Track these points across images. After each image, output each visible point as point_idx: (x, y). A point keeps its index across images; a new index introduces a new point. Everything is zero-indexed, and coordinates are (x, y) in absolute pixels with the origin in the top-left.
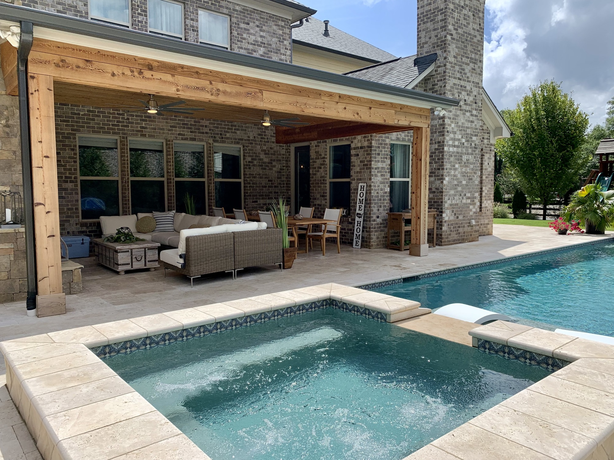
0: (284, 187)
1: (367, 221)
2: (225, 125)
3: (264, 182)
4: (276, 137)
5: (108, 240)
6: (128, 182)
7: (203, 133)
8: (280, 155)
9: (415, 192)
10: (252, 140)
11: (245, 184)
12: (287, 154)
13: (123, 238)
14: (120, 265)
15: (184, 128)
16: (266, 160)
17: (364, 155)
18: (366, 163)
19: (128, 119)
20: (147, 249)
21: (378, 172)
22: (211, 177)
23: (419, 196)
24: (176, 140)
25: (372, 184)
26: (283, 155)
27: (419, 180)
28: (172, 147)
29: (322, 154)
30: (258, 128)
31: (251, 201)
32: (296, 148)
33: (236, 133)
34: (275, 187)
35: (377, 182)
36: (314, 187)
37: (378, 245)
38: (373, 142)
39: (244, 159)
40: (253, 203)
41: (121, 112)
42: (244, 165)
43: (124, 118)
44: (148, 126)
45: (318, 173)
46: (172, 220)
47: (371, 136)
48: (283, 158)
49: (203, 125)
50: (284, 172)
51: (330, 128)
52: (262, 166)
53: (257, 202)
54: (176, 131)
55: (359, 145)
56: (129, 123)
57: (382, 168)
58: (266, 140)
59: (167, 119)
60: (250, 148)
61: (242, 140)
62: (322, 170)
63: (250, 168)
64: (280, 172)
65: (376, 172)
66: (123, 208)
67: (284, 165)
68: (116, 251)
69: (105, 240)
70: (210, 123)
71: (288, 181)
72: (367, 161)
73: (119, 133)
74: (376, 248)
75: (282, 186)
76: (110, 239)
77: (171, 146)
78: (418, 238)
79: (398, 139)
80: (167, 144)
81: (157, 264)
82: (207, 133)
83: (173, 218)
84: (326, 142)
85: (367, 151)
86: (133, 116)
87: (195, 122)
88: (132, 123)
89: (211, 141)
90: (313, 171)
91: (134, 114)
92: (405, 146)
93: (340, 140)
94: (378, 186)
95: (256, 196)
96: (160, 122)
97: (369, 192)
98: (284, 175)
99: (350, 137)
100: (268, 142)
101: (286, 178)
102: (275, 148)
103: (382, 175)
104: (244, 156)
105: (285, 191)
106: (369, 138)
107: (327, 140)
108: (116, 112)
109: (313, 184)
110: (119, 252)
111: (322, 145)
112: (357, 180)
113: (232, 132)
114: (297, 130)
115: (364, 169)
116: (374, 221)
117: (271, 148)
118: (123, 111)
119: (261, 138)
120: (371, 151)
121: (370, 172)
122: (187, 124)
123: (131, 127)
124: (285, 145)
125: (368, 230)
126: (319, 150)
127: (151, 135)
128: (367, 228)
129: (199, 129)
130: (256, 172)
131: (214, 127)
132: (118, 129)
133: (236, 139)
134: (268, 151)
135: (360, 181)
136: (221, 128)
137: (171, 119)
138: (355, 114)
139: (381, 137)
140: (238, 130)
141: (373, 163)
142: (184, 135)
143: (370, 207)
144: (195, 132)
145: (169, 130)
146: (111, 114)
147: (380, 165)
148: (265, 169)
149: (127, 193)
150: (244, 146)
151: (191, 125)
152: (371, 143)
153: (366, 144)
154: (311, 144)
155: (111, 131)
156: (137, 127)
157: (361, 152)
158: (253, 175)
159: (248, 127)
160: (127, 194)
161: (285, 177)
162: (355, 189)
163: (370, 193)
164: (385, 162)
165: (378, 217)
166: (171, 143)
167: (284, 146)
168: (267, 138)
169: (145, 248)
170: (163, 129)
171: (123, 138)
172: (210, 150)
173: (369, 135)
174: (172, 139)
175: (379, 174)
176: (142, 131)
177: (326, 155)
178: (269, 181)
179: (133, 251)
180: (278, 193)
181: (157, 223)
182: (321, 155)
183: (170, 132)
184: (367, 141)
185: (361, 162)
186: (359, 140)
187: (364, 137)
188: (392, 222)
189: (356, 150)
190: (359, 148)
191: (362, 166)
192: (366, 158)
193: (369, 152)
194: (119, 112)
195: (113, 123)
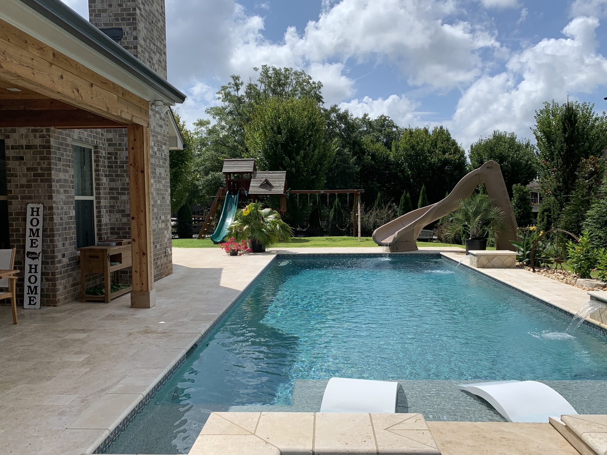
1: (48, 263)
9: (136, 217)
17: (34, 159)
18: (39, 171)
21: (61, 186)
23: (143, 223)
25: (54, 205)
27: (142, 199)
35: (60, 202)
37: (66, 298)
38: (52, 140)
47: (48, 131)
55: (24, 142)
57: (66, 181)
65: (58, 187)
72: (42, 169)
74: (64, 304)
78: (144, 282)
79: (80, 139)
85: (41, 153)
92: (84, 149)
94: (62, 208)
97: (49, 216)
99: (3, 128)
103: (65, 192)
106: (45, 133)
112: (22, 198)
115: (36, 181)
116: (60, 262)
120: (49, 153)
121: (50, 186)
125: (50, 277)
128: (48, 274)
135: (29, 201)
138: (74, 90)
139: (61, 133)
141: (53, 172)
143: (52, 241)
147: (62, 176)
152: (48, 141)
153: (37, 142)
157: (28, 155)
162: (18, 214)
163: (52, 219)
164: (67, 172)
165: (64, 256)
173: (44, 128)
175: (62, 190)
184: (40, 137)
185: (28, 169)
186: (22, 135)
187: (33, 131)
188: (89, 261)
189: (18, 150)
190: (24, 147)
191: (31, 176)
192: (39, 164)
193: (45, 155)
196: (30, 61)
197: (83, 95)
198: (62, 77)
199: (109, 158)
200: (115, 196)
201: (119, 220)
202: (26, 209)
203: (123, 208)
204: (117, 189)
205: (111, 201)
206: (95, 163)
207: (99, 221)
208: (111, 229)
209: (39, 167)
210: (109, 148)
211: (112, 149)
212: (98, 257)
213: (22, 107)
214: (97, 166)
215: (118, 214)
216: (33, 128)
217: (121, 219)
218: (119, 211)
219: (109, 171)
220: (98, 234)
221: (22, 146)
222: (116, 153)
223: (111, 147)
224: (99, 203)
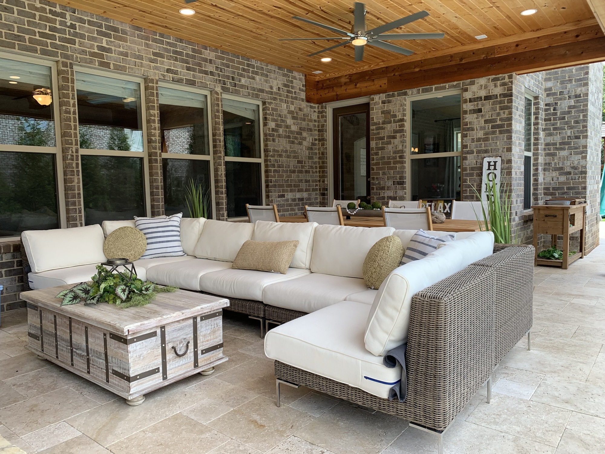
0: (316, 172)
2: (240, 63)
3: (293, 163)
4: (306, 91)
5: (75, 297)
6: (77, 156)
7: (206, 73)
8: (311, 121)
10: (276, 93)
11: (266, 166)
12: (321, 119)
13: (124, 291)
14: (135, 378)
15: (176, 60)
16: (294, 128)
17: (494, 109)
18: (499, 122)
19: (73, 26)
20: (199, 319)
22: (220, 153)
24: (164, 80)
25: (513, 158)
26: (315, 121)
28: (157, 93)
29: (397, 114)
30: (284, 75)
31: (277, 194)
32: (334, 110)
33: (253, 78)
34: (307, 172)
35: (516, 155)
36: (378, 169)
38: (514, 86)
39: (265, 125)
40: (279, 199)
41: (58, 10)
42: (265, 135)
43: (66, 23)
44: (113, 48)
45: (390, 147)
46: (178, 233)
47: (510, 77)
48: (315, 126)
49: (207, 59)
50: (316, 149)
51: (417, 70)
52: (289, 137)
53: (283, 196)
54: (162, 63)
55: (483, 93)
56: (76, 35)
57: (520, 132)
58: (294, 95)
59: (147, 38)
60: (273, 106)
61: (262, 91)
62: (397, 141)
63: (274, 140)
64: (312, 149)
65: (516, 138)
67: (317, 137)
68: (123, 340)
69: (68, 299)
70: (217, 57)
71: (323, 163)
72: (501, 120)
73: (55, 54)
75: (314, 170)
76: (83, 295)
77: (155, 92)
79: (529, 88)
80: (146, 88)
81: (221, 355)
82: (212, 73)
83: (178, 229)
84: (405, 94)
85: (500, 102)
86: (82, 21)
87: (194, 50)
88: (82, 36)
89: (218, 89)
90: (377, 144)
91: (86, 18)
92: (528, 101)
93: (436, 89)
94: (517, 162)
95: (282, 186)
97: (507, 171)
98: (316, 154)
99: (461, 82)
100: (296, 98)
101: (320, 158)
102: (305, 110)
103: (519, 144)
104: (265, 119)
105: (318, 179)
106: (507, 80)
107: (409, 92)
108: (48, 8)
109: (378, 164)
110: (132, 341)
111: (397, 100)
112: (478, 152)
113: (249, 77)
114: (343, 80)
115: (494, 133)
116: (514, 220)
117: (300, 109)
118: (63, 7)
119: (288, 92)
120: (511, 101)
121: (510, 138)
122: (180, 54)
123: (81, 44)
124: (316, 106)
126: (390, 108)
127: (120, 66)
129: (200, 65)
130: (281, 148)
131: (223, 64)
132: (53, 45)
133: (254, 89)
134: (297, 113)
135: (485, 155)
136: (233, 67)
137: (154, 40)
139: (519, 80)
140: (257, 73)
141: (513, 122)
142: (176, 73)
143: (509, 197)
144: (194, 70)
145: (152, 61)
146: (37, 9)
147: (518, 127)
148: (293, 142)
149: (76, 181)
150: (264, 103)
151: (187, 55)
152: (510, 89)
153: (498, 90)
154: (373, 99)
155: (39, 47)
156: (92, 47)
157: (487, 106)
158: (278, 151)
159: (269, 71)
160: (75, 183)
161: (318, 156)
162: (472, 169)
163: (510, 173)
165: (516, 214)
166: (155, 85)
167: (315, 108)
168: (295, 92)
169: (195, 318)
170: (140, 57)
171: (65, 65)
172: (218, 105)
173: (506, 75)
174: (157, 78)
175: (517, 142)
176: (102, 56)
177: (404, 115)
178: (299, 162)
179: (167, 330)
180: (309, 181)
182: (395, 116)
183: (152, 64)
184: (500, 86)
185: (486, 122)
186: (482, 86)
187: (493, 80)
189: (476, 103)
190: (483, 98)
191: (488, 128)
192: (498, 114)
193: (506, 104)
194: (54, 9)
195: (41, 31)
199: (546, 110)
200: (552, 151)
201: (555, 179)
202: (482, 164)
203: (561, 165)
204: (555, 144)
205: (547, 157)
206: (535, 116)
207: (536, 180)
208: (545, 189)
209: (499, 118)
210: (547, 98)
211: (550, 100)
212: (555, 216)
213: (484, 56)
214: (537, 118)
215: (554, 172)
216: (494, 76)
217: (558, 178)
218: (556, 169)
219: (546, 125)
220: (534, 194)
221: (481, 98)
222: (556, 104)
223: (550, 97)
224: (536, 159)
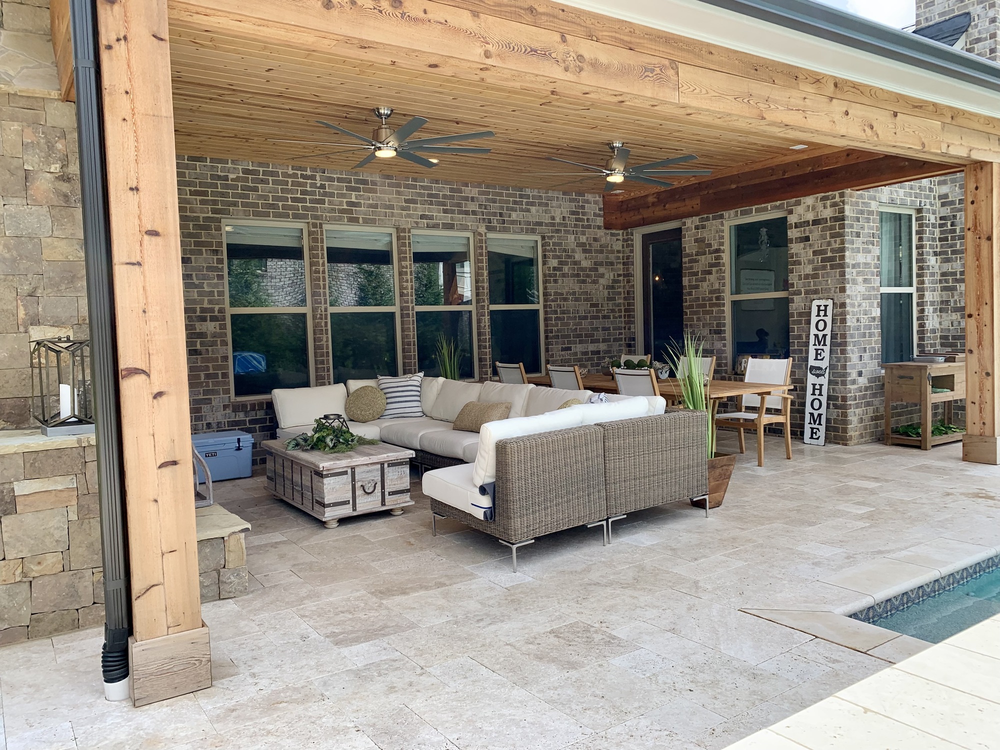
0: (620, 317)
1: (836, 383)
2: (508, 195)
3: (583, 308)
4: (604, 216)
5: (297, 445)
6: (326, 315)
7: (467, 213)
8: (612, 252)
9: (975, 313)
10: (559, 224)
11: (546, 313)
12: (627, 250)
13: (332, 440)
14: (329, 505)
15: (431, 203)
16: (585, 264)
17: (823, 237)
18: (829, 254)
19: (323, 187)
20: (386, 465)
21: (858, 273)
22: (484, 301)
23: (988, 323)
24: (418, 228)
25: (848, 301)
26: (619, 252)
27: (987, 284)
28: (409, 243)
29: (712, 242)
30: (571, 201)
31: (560, 346)
32: (645, 237)
33: (528, 211)
34: (604, 317)
35: (856, 295)
36: (692, 313)
37: (861, 436)
38: (847, 207)
39: (544, 263)
40: (563, 353)
41: (309, 173)
42: (544, 275)
43: (316, 184)
44: (362, 202)
45: (705, 284)
46: (418, 393)
47: (842, 195)
48: (618, 258)
49: (468, 197)
50: (619, 287)
51: (734, 186)
52: (578, 275)
53: (569, 349)
54: (415, 209)
55: (810, 217)
56: (325, 194)
57: (866, 265)
58: (586, 223)
59: (399, 186)
60: (555, 240)
61: (540, 224)
62: (712, 278)
63: (556, 281)
64: (613, 287)
65: (854, 274)
66: (317, 369)
67: (621, 272)
68: (320, 474)
69: (291, 446)
70: (480, 193)
71: (629, 304)
72: (832, 251)
73: (305, 217)
74: (858, 444)
75: (617, 314)
76: (302, 443)
77: (407, 241)
78: (988, 421)
79: (892, 202)
80: (398, 238)
81: (408, 499)
82: (474, 213)
83: (419, 389)
84: (722, 217)
85: (832, 228)
86: (331, 179)
87: (452, 190)
88: (332, 195)
89: (482, 229)
90: (690, 281)
91: (335, 176)
92: (899, 216)
93: (757, 211)
94: (859, 305)
95: (568, 336)
96: (382, 192)
97: (840, 318)
98: (620, 293)
99: (785, 202)
100: (589, 227)
101: (625, 298)
102: (603, 239)
103: (865, 281)
104: (544, 256)
105: (623, 325)
106: (837, 199)
107: (726, 214)
108: (299, 173)
109: (691, 307)
110: (327, 476)
111: (712, 225)
112: (807, 292)
113: (522, 210)
114: (651, 199)
115: (824, 267)
116: (854, 382)
117: (595, 240)
118: (314, 170)
119: (577, 220)
120: (842, 227)
121: (843, 274)
122: (436, 196)
123: (330, 203)
124: (621, 232)
125: (840, 402)
126: (705, 235)
127: (369, 219)
128: (836, 398)
129: (459, 205)
130: (567, 289)
131: (488, 200)
132: (305, 208)
133: (529, 223)
134: (590, 244)
135: (815, 296)
136: (501, 201)
137: (407, 186)
138: (866, 128)
139: (861, 197)
140: (532, 204)
141: (847, 254)
142: (431, 218)
143: (843, 352)
144: (453, 212)
145: (403, 208)
146: (289, 176)
147: (861, 258)
148: (584, 282)
149: (325, 339)
150: (543, 238)
151: (445, 196)
152: (842, 211)
153: (828, 213)
154: (684, 224)
155: (291, 212)
156: (341, 204)
157: (815, 234)
158: (562, 294)
159: (551, 199)
160: (324, 342)
161: (622, 296)
162: (800, 314)
163: (844, 321)
164: (870, 252)
165: (860, 374)
166: (407, 234)
167: (618, 235)
168: (588, 219)
169: (382, 464)
170: (391, 207)
171: (315, 225)
172: (481, 247)
173: (837, 193)
174: (410, 226)
175: (860, 279)
176: (351, 212)
177: (722, 244)
178: (592, 305)
179: (357, 470)
180: (608, 329)
181: (389, 401)
182: (710, 245)
183: (404, 213)
184: (831, 206)
185: (815, 253)
186: (809, 206)
187: (823, 199)
188: (898, 383)
189: (803, 229)
190: (811, 223)
191: (818, 262)
192: (829, 244)
193: (838, 230)
194: (305, 173)
195: (292, 196)
196: (801, 102)
197: (879, 132)
198: (847, 113)
199: (941, 226)
200: (951, 284)
201: (955, 323)
202: (810, 309)
203: (963, 304)
204: (955, 274)
205: (944, 293)
206: (918, 236)
207: (922, 326)
208: (942, 337)
209: (829, 248)
210: (943, 208)
211: (946, 211)
212: (912, 378)
213: (810, 168)
214: (921, 239)
215: (954, 314)
216: (823, 194)
217: (959, 322)
218: (956, 310)
219: (942, 246)
220: (919, 346)
221: (808, 222)
222: (955, 216)
223: (946, 208)
224: (921, 297)
